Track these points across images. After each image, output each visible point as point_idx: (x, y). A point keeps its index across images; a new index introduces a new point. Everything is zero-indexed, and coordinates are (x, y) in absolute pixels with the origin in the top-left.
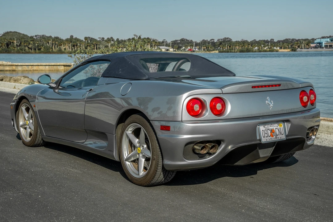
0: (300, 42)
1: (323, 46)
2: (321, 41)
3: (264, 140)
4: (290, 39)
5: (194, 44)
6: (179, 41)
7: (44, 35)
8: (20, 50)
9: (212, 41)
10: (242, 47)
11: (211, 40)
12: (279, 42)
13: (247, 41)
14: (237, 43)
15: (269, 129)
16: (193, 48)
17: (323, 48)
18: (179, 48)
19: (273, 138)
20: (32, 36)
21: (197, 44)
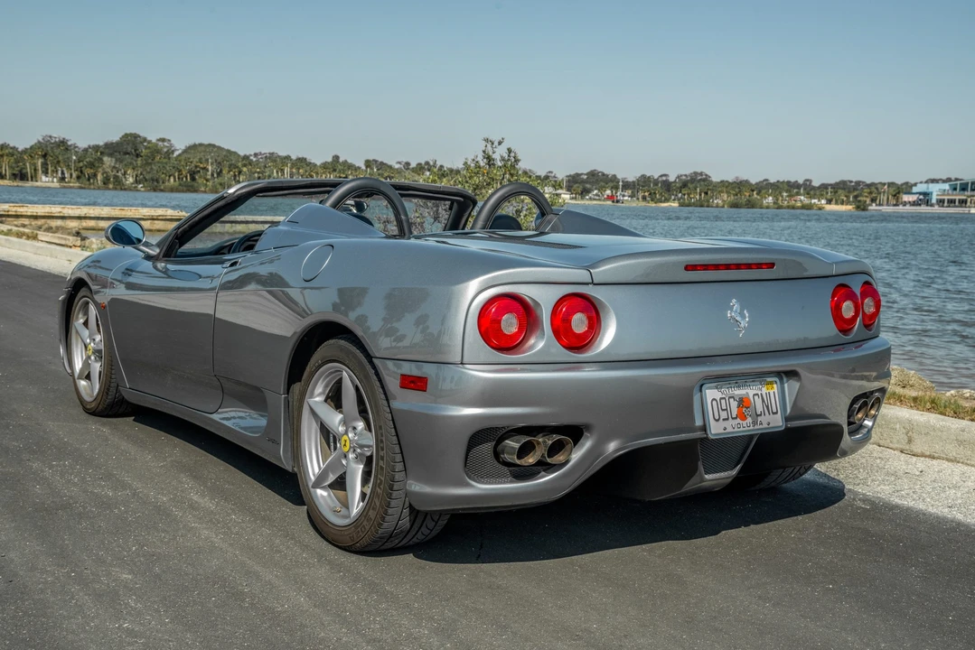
0: (877, 189)
1: (934, 201)
2: (928, 188)
3: (716, 429)
4: (851, 182)
5: (621, 183)
6: (585, 177)
7: (273, 153)
8: (218, 186)
9: (664, 178)
10: (737, 195)
11: (661, 176)
12: (824, 187)
13: (747, 181)
14: (725, 185)
15: (733, 397)
16: (618, 194)
17: (932, 205)
18: (584, 192)
19: (744, 423)
20: (248, 154)
21: (627, 186)
